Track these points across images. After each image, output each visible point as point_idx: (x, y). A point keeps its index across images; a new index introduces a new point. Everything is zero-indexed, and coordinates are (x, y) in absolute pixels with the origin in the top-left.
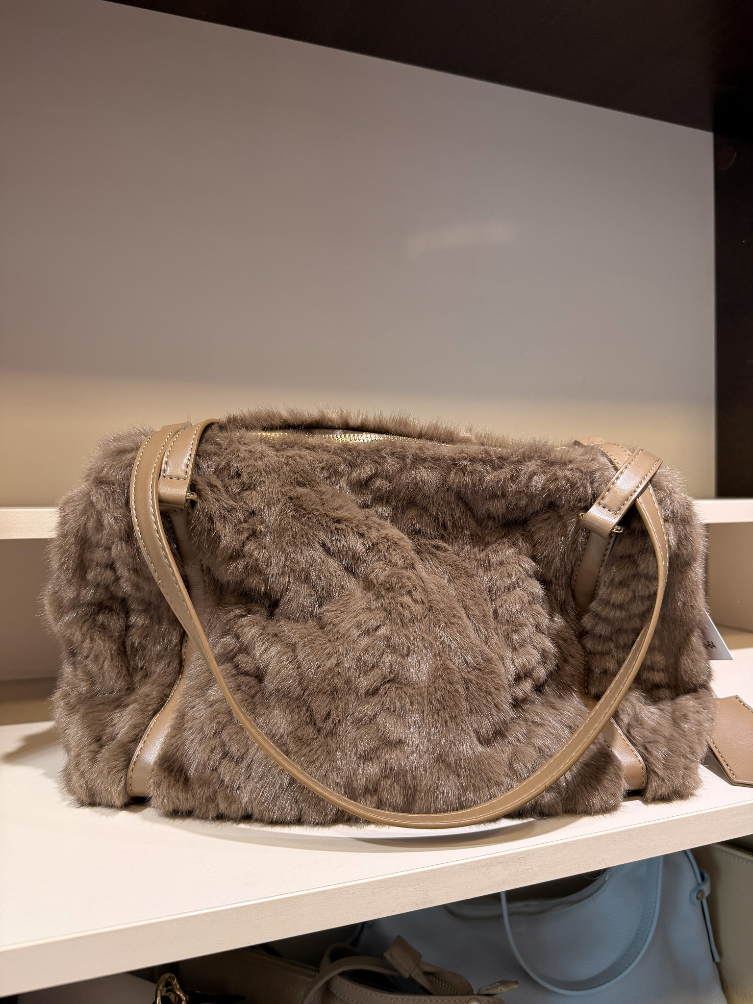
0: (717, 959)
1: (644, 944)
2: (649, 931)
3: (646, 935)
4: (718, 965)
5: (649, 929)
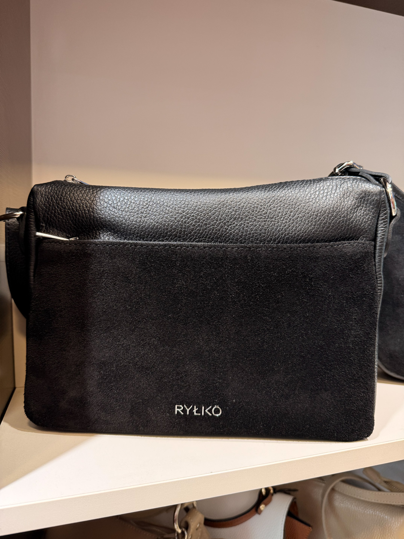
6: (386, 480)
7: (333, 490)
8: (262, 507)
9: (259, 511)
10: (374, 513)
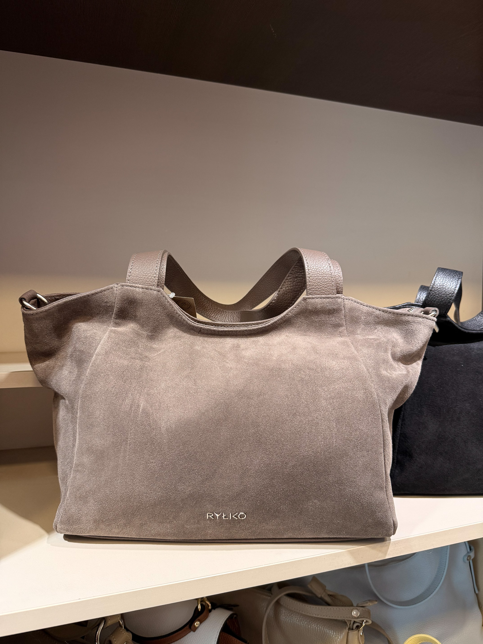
0: (477, 592)
1: (439, 583)
2: (442, 576)
3: (440, 578)
4: (477, 595)
5: (442, 575)
6: (331, 593)
7: (278, 603)
8: (197, 624)
9: (192, 627)
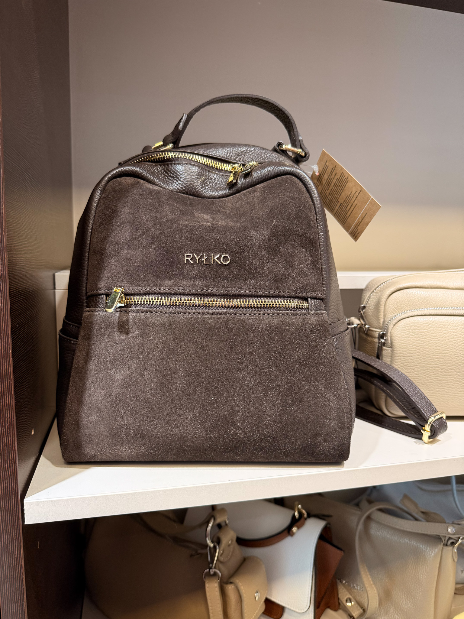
7: (369, 518)
8: (294, 529)
10: (409, 542)
